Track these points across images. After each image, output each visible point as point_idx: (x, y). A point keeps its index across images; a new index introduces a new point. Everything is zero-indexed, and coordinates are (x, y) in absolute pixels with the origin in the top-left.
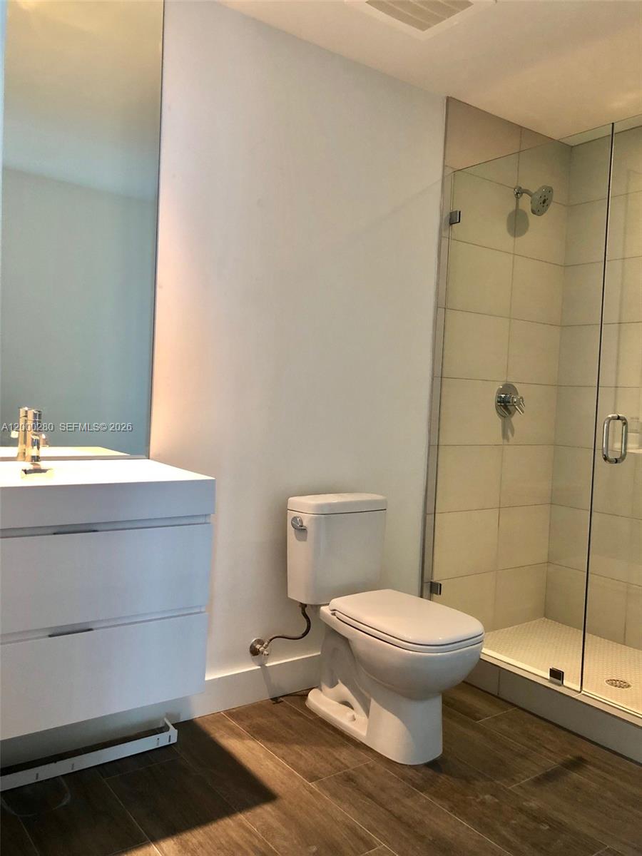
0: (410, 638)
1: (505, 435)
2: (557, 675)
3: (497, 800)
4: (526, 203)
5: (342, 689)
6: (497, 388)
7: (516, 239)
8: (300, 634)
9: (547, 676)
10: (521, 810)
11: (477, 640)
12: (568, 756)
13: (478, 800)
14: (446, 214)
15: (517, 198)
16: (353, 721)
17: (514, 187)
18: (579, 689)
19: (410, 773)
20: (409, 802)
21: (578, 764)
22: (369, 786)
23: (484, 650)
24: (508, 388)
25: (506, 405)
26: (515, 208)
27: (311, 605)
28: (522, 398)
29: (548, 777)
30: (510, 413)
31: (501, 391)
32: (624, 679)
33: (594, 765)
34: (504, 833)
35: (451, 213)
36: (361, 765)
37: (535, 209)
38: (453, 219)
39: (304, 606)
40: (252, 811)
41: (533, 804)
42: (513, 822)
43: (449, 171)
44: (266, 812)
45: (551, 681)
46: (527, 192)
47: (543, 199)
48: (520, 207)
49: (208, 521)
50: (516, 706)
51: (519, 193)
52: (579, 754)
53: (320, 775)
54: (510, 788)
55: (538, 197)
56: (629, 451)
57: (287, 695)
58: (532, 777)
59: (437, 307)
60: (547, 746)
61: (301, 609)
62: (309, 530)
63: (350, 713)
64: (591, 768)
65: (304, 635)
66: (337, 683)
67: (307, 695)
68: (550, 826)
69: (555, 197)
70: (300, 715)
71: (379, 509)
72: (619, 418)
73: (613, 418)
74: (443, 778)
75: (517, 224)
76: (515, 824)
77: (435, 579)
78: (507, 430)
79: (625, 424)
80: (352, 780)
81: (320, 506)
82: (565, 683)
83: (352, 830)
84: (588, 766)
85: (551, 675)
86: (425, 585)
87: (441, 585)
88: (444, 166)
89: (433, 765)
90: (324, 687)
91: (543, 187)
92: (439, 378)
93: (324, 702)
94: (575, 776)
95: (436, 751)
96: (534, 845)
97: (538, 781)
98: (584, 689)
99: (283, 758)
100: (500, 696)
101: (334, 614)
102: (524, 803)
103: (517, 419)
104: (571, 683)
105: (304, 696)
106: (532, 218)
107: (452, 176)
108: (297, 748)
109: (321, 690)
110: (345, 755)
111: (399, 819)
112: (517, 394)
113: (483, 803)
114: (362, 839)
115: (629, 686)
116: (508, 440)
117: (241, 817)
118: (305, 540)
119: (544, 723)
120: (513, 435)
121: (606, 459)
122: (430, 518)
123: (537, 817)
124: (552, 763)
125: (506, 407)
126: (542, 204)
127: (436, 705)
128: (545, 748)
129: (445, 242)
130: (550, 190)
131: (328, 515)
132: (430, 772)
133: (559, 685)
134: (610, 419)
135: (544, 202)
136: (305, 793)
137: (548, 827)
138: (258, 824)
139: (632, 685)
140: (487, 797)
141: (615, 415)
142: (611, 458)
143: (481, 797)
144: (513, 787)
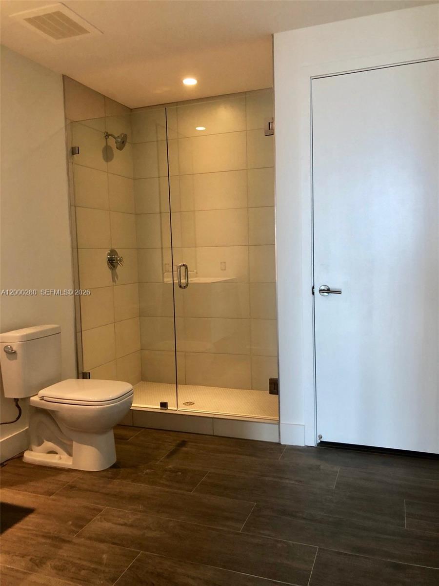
1: (114, 281)
2: (164, 405)
3: (152, 471)
4: (112, 142)
5: (49, 445)
6: (107, 253)
7: (109, 163)
8: (15, 419)
9: (159, 407)
10: (166, 470)
12: (178, 442)
13: (144, 473)
14: (70, 149)
15: (106, 139)
16: (62, 460)
17: (104, 132)
18: (176, 409)
19: (105, 473)
20: (110, 486)
21: (183, 444)
22: (85, 486)
24: (113, 252)
25: (112, 262)
26: (105, 144)
27: (22, 399)
28: (121, 257)
29: (172, 453)
30: (114, 267)
31: (109, 254)
32: (191, 401)
33: (191, 442)
34: (162, 482)
35: (72, 148)
36: (75, 479)
37: (118, 147)
38: (74, 151)
39: (16, 400)
41: (171, 466)
42: (164, 476)
43: (69, 122)
44: (31, 519)
45: (161, 409)
46: (111, 135)
47: (122, 141)
48: (109, 144)
50: (144, 428)
51: (107, 135)
52: (182, 439)
53: (54, 491)
55: (119, 140)
56: (189, 282)
57: (9, 460)
58: (165, 456)
59: (70, 205)
60: (167, 441)
61: (15, 403)
62: (17, 352)
63: (57, 456)
65: (18, 418)
66: (43, 442)
67: (23, 456)
69: (128, 140)
70: (24, 467)
71: (57, 333)
72: (184, 265)
74: (122, 470)
75: (108, 154)
76: (166, 477)
77: (85, 371)
78: (114, 276)
79: (187, 268)
80: (74, 487)
81: (23, 336)
82: (169, 408)
83: (87, 507)
84: (188, 443)
85: (161, 406)
86: (80, 375)
87: (89, 373)
88: (66, 118)
89: (114, 466)
90: (34, 447)
91: (121, 134)
92: (76, 248)
93: (35, 456)
94: (184, 449)
95: (114, 460)
96: (178, 482)
97: (169, 456)
98: (179, 408)
99: (26, 491)
100: (134, 425)
101: (43, 399)
102: (166, 467)
103: (119, 269)
104: (171, 407)
105: (21, 456)
106: (116, 152)
107: (71, 124)
108: (32, 483)
109: (32, 450)
110: (63, 477)
111: (107, 494)
112: (118, 255)
113: (147, 474)
114: (94, 509)
115: (194, 403)
116: (115, 282)
117: (18, 525)
118: (16, 359)
119: (161, 431)
120: (118, 280)
121: (180, 287)
122: (79, 334)
123: (174, 471)
124: (172, 447)
125: (112, 264)
126: (121, 145)
127: (110, 435)
129: (71, 166)
130: (125, 136)
131: (28, 341)
132: (115, 470)
133: (166, 410)
134: (181, 266)
135: (123, 143)
136: (50, 501)
137: (180, 473)
138: (31, 524)
139: (195, 403)
140: (147, 471)
141: (182, 264)
142: (182, 286)
143: (145, 472)
144: (158, 463)
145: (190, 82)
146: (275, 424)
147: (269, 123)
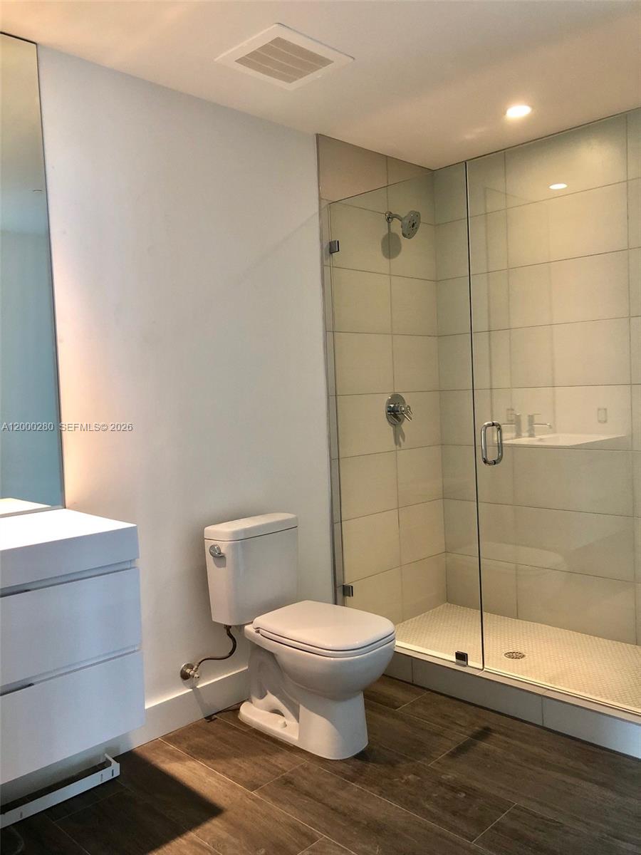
0: (330, 646)
1: (397, 442)
2: (462, 657)
3: (419, 778)
4: (397, 227)
5: (272, 699)
6: (386, 400)
7: (391, 260)
8: (226, 654)
9: (454, 659)
10: (441, 783)
11: (390, 638)
12: (477, 728)
13: (403, 781)
14: (326, 245)
15: (389, 222)
16: (284, 727)
17: (385, 212)
18: (481, 667)
19: (342, 767)
20: (343, 794)
21: (485, 733)
22: (306, 785)
23: (398, 643)
24: (396, 398)
25: (395, 413)
26: (387, 232)
27: (235, 626)
28: (409, 406)
29: (461, 749)
30: (400, 420)
31: (390, 402)
32: (519, 651)
33: (501, 734)
34: (427, 806)
35: (330, 243)
36: (297, 767)
37: (406, 233)
38: (333, 248)
39: (228, 628)
40: (201, 827)
41: (450, 776)
42: (435, 795)
43: (325, 204)
44: (214, 827)
45: (457, 664)
46: (396, 216)
47: (411, 223)
48: (392, 231)
49: (133, 566)
50: (429, 690)
51: (390, 217)
52: (486, 724)
53: (260, 783)
54: (429, 765)
55: (406, 221)
57: (220, 712)
58: (448, 752)
59: (326, 331)
60: (458, 722)
61: (226, 631)
62: (227, 556)
63: (281, 720)
64: (497, 735)
65: (231, 653)
66: (266, 694)
67: (239, 709)
68: (466, 793)
69: (423, 221)
70: (235, 729)
71: (290, 528)
72: (493, 424)
73: (489, 425)
74: (370, 766)
75: (390, 247)
76: (436, 797)
77: (346, 583)
78: (398, 436)
79: (499, 428)
80: (291, 783)
81: (236, 533)
82: (470, 663)
83: (295, 828)
84: (493, 734)
85: (456, 658)
86: (338, 589)
87: (352, 587)
88: (320, 199)
89: (362, 756)
90: (255, 699)
91: (411, 212)
92: (334, 396)
93: (255, 713)
94: (484, 745)
95: (362, 743)
96: (454, 813)
97: (453, 755)
98: (485, 666)
99: (224, 773)
100: (414, 683)
101: (258, 632)
102: (442, 777)
103: (406, 425)
104: (475, 662)
105: (235, 710)
106: (404, 240)
107: (329, 208)
108: (236, 761)
109: (252, 702)
110: (281, 761)
111: (335, 810)
112: (404, 403)
113: (407, 782)
114: (305, 834)
115: (524, 656)
116: (400, 446)
117: (192, 835)
118: (225, 566)
119: (455, 702)
120: (404, 441)
121: (485, 462)
122: (337, 527)
123: (454, 787)
124: (464, 738)
125: (395, 416)
126: (412, 227)
128: (457, 724)
129: (327, 270)
130: (417, 215)
131: (244, 540)
132: (359, 763)
133: (465, 666)
134: (486, 427)
135: (413, 226)
136: (249, 802)
137: (464, 795)
138: (208, 839)
139: (527, 655)
140: (410, 777)
141: (491, 422)
142: (490, 459)
143: (406, 777)
144: (431, 764)
145: (518, 112)
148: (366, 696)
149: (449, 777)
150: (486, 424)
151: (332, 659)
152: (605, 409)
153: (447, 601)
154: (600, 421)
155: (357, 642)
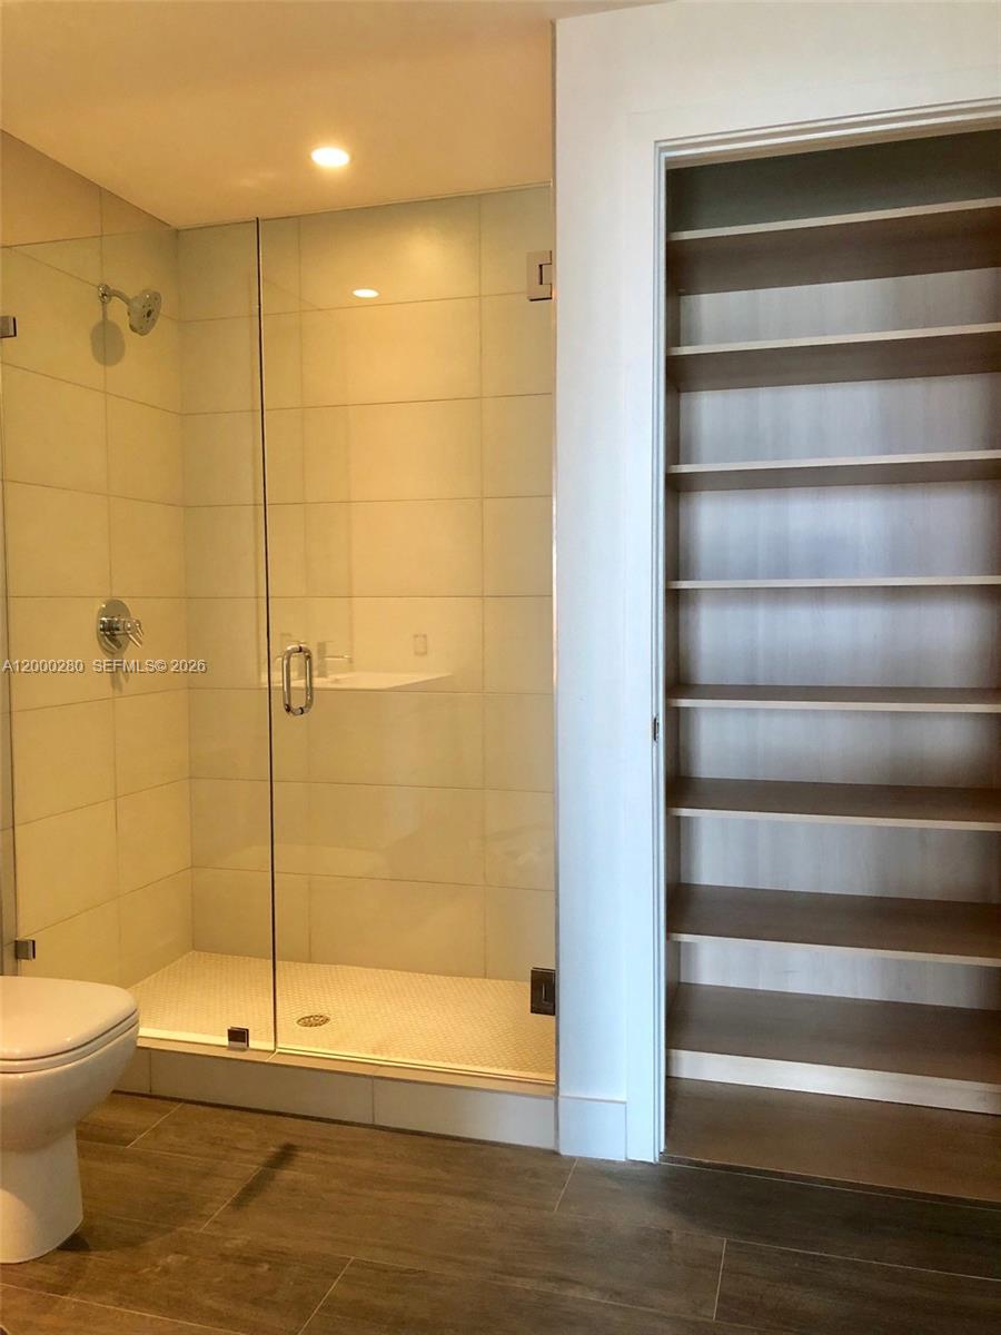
1: (115, 683)
2: (238, 1036)
3: (185, 1258)
4: (118, 312)
6: (98, 609)
7: (107, 368)
9: (225, 1041)
10: (224, 1257)
12: (273, 1149)
13: (157, 1270)
15: (104, 302)
17: (97, 284)
18: (272, 1048)
19: (38, 1272)
21: (286, 1155)
23: (143, 1031)
24: (115, 607)
25: (112, 633)
26: (99, 317)
28: (138, 621)
29: (251, 1191)
30: (119, 646)
31: (103, 612)
32: (319, 1012)
33: (308, 1150)
34: (207, 1302)
37: (136, 326)
38: (3, 330)
41: (238, 1240)
42: (218, 1279)
45: (230, 1048)
46: (117, 294)
47: (146, 310)
48: (109, 318)
50: (180, 1100)
51: (106, 294)
52: (285, 1140)
54: (201, 1230)
55: (137, 306)
58: (229, 1200)
60: (239, 1146)
64: (305, 1154)
68: (270, 1262)
69: (165, 308)
72: (301, 650)
73: (294, 651)
74: (94, 1258)
75: (106, 344)
76: (221, 1282)
77: (22, 936)
78: (116, 674)
79: (309, 657)
82: (252, 1044)
84: (299, 1153)
85: (230, 1040)
86: (5, 949)
87: (34, 942)
89: (75, 1244)
91: (145, 292)
92: (3, 596)
94: (287, 1175)
95: (73, 1221)
96: (255, 1302)
97: (239, 1203)
98: (279, 1045)
100: (154, 1093)
102: (228, 1245)
103: (130, 658)
104: (259, 1042)
106: (131, 337)
112: (127, 613)
113: (166, 1271)
115: (327, 1020)
116: (121, 690)
119: (228, 1113)
120: (127, 680)
121: (288, 709)
122: (6, 834)
123: (247, 1260)
124: (252, 1167)
125: (112, 638)
126: (146, 317)
127: (70, 1143)
128: (237, 1148)
130: (156, 297)
132: (70, 1257)
133: (244, 1050)
134: (291, 652)
135: (149, 314)
137: (266, 1267)
139: (331, 1017)
140: (169, 1259)
141: (296, 646)
142: (295, 706)
143: (161, 1262)
144: (204, 1227)
145: (331, 158)
146: (545, 1098)
147: (541, 266)
148: (80, 1135)
149: (239, 1242)
150: (289, 648)
151: (21, 1076)
152: (425, 636)
153: (194, 948)
154: (416, 653)
155: (69, 1039)
